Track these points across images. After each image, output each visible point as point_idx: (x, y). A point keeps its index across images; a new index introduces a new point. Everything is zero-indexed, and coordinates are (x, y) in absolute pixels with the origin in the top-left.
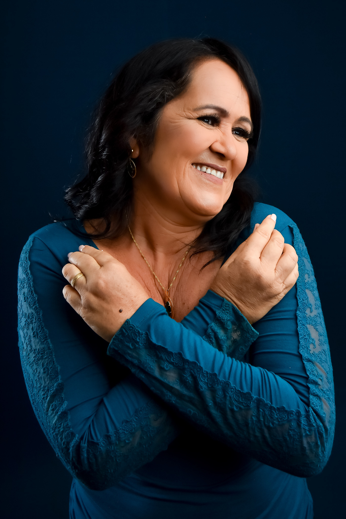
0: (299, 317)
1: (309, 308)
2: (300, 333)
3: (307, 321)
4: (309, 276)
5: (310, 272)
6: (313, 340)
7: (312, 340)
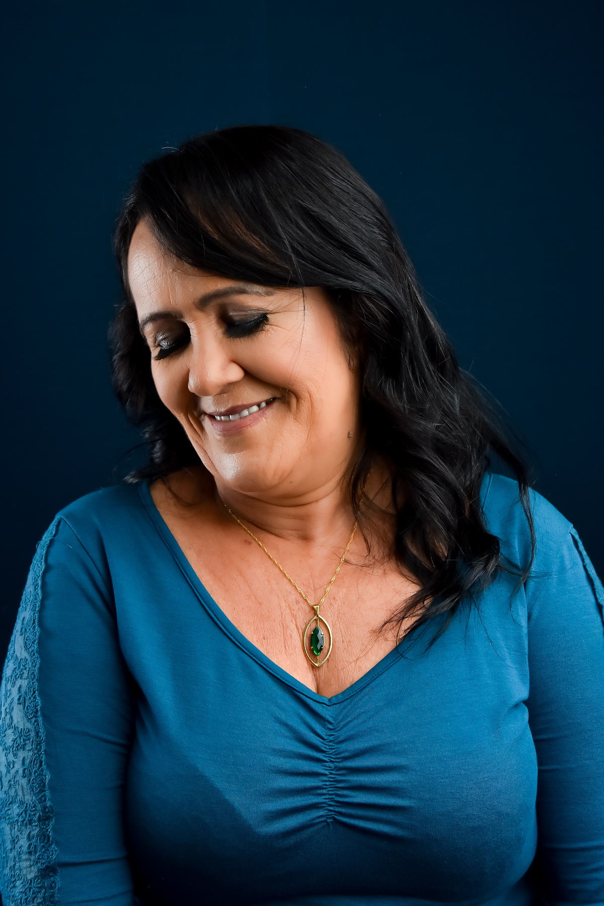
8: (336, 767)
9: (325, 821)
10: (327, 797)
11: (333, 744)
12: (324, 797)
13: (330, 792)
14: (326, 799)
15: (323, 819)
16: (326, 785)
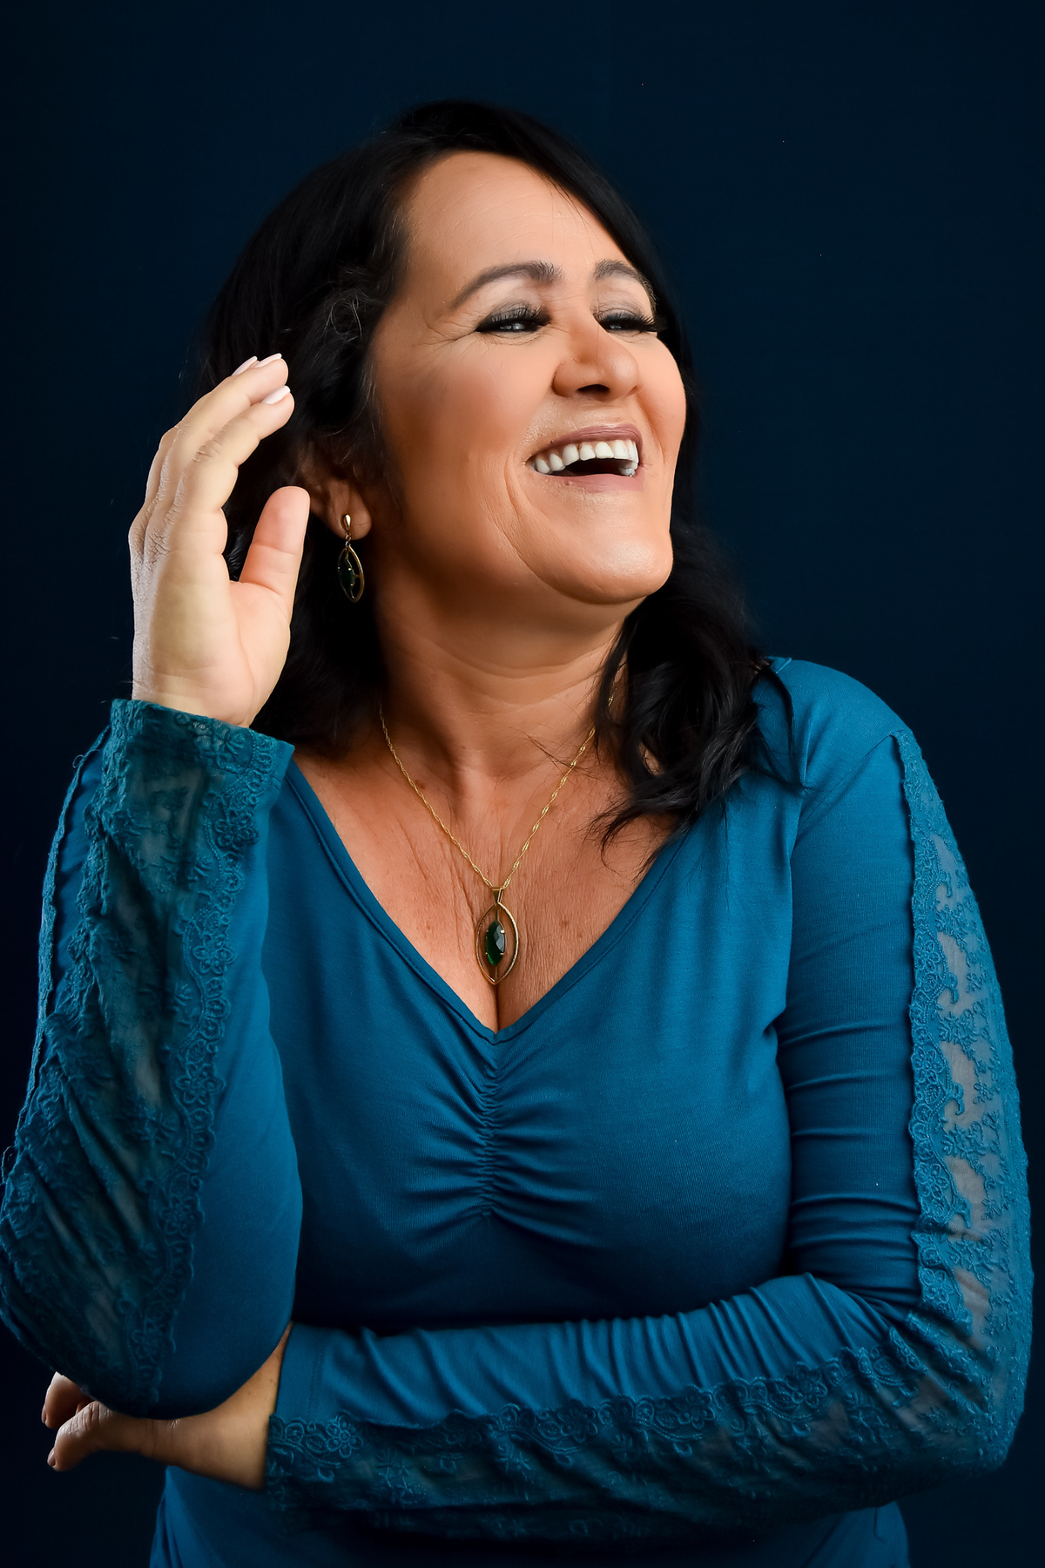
0: (915, 1022)
1: (948, 990)
2: (916, 1070)
3: (941, 1030)
4: (951, 890)
5: (954, 877)
6: (957, 1088)
7: (954, 1091)
8: (496, 1136)
9: (480, 1214)
10: (482, 1179)
11: (493, 1101)
12: (479, 1179)
13: (487, 1173)
14: (480, 1182)
15: (478, 1211)
16: (482, 1162)
